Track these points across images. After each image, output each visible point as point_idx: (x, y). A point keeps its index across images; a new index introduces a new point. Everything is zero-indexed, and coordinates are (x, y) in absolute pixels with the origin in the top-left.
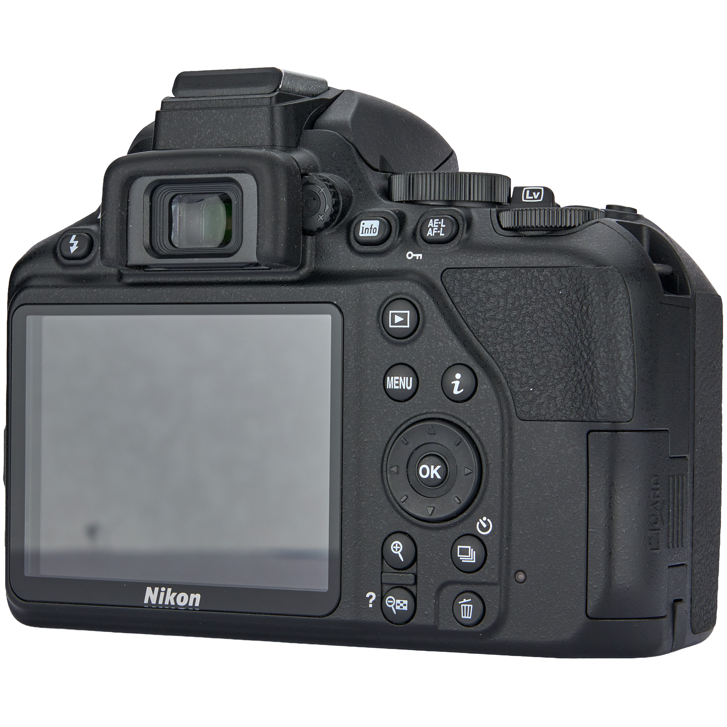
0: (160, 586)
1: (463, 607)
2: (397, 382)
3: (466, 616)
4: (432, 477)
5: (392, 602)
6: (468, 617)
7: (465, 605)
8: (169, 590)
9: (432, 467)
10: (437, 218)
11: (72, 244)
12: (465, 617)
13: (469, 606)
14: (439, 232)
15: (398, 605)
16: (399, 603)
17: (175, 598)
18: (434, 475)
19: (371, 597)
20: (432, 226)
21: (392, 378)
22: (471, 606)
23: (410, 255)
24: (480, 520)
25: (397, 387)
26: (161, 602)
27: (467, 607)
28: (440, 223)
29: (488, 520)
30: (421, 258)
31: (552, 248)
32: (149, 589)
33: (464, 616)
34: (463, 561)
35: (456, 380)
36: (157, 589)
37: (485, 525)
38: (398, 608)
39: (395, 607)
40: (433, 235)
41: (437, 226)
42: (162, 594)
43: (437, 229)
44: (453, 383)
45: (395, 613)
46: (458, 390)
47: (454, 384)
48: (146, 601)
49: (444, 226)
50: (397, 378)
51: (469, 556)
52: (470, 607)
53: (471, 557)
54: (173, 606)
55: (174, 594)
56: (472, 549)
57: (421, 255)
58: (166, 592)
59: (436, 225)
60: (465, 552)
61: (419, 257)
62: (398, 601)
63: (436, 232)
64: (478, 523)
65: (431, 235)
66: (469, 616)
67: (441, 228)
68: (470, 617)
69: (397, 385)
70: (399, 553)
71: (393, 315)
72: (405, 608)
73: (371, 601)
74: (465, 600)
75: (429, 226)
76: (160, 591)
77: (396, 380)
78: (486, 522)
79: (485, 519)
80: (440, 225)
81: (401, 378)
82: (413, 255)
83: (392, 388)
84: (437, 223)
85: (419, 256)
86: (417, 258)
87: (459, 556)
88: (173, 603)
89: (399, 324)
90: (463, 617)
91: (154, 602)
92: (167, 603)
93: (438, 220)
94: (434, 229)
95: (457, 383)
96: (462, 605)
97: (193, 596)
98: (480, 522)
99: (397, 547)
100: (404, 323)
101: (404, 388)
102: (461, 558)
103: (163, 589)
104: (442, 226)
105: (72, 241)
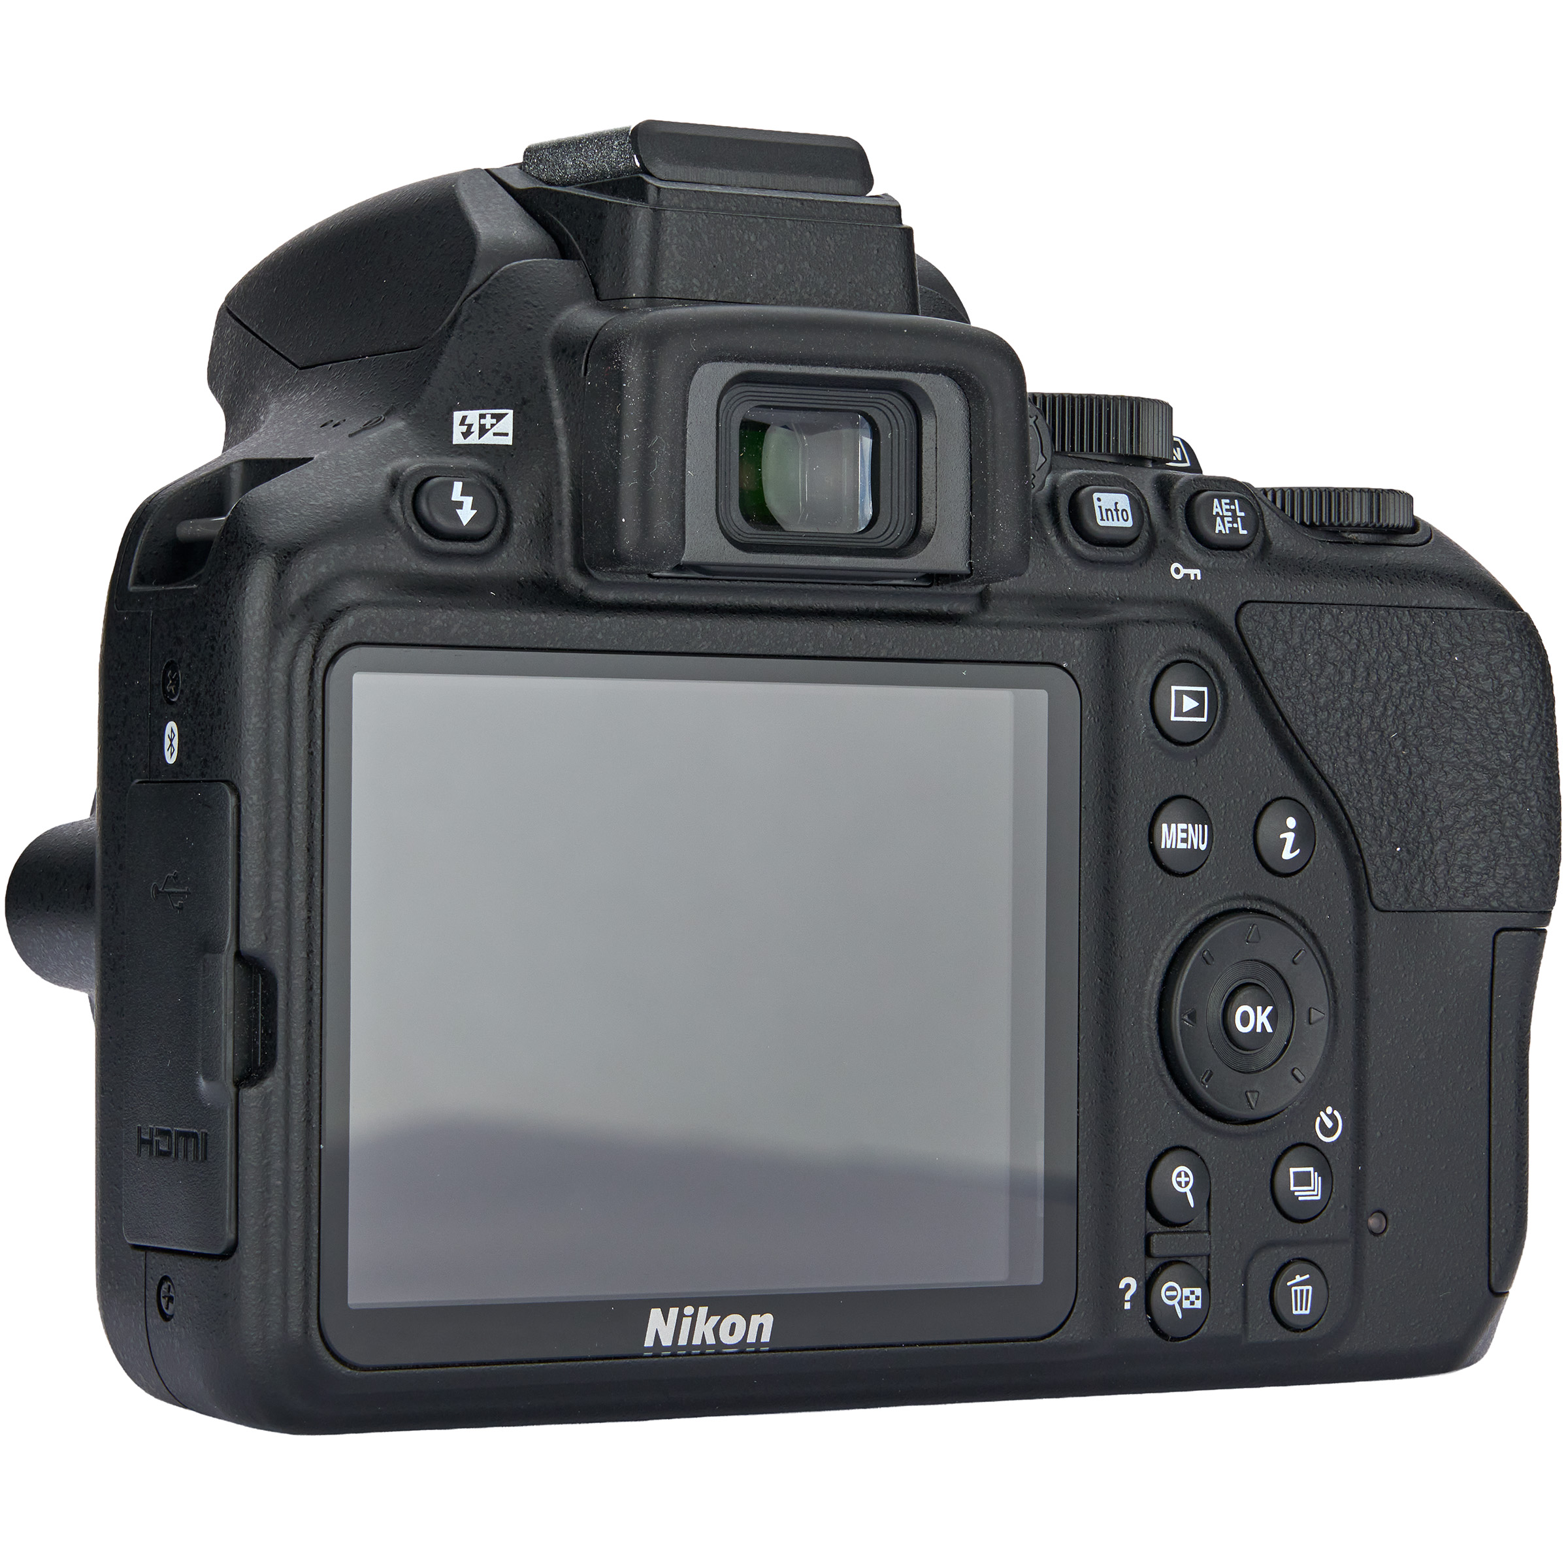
0: (681, 1303)
1: (1296, 1291)
2: (1184, 835)
3: (1301, 1309)
4: (1259, 1030)
5: (1174, 1293)
6: (1304, 1312)
7: (1299, 1288)
8: (703, 1310)
9: (1259, 1009)
10: (1225, 497)
11: (460, 505)
12: (1299, 1312)
13: (1305, 1288)
14: (1235, 525)
15: (1187, 1298)
16: (1189, 1294)
17: (716, 1330)
18: (1263, 1025)
19: (1128, 1286)
20: (1221, 514)
21: (1173, 826)
22: (1310, 1288)
23: (1177, 571)
24: (1322, 1114)
25: (1183, 846)
26: (683, 1341)
27: (1302, 1291)
28: (1233, 507)
29: (1336, 1113)
30: (1199, 578)
31: (1425, 571)
32: (656, 1314)
33: (1296, 1310)
34: (1300, 1198)
35: (1289, 830)
36: (674, 1312)
37: (1329, 1124)
38: (1186, 1304)
39: (1180, 1303)
40: (1228, 532)
41: (1230, 514)
42: (687, 1322)
43: (1230, 519)
44: (1282, 836)
45: (1180, 1316)
46: (1292, 851)
47: (1285, 839)
48: (649, 1342)
49: (1243, 514)
50: (1184, 826)
51: (1312, 1188)
52: (1308, 1291)
53: (1314, 1190)
54: (711, 1346)
55: (714, 1319)
56: (1316, 1173)
57: (1198, 572)
58: (694, 1317)
59: (1227, 510)
60: (1303, 1180)
61: (1196, 575)
62: (1187, 1291)
63: (1231, 525)
64: (1318, 1119)
65: (1224, 532)
66: (1306, 1309)
67: (1239, 519)
68: (1308, 1312)
69: (1184, 840)
70: (1187, 1190)
71: (1179, 694)
72: (1198, 1304)
73: (1128, 1296)
74: (1298, 1278)
75: (1214, 513)
76: (681, 1316)
77: (1183, 831)
78: (1332, 1117)
79: (1329, 1110)
80: (1234, 511)
81: (1190, 825)
82: (1183, 571)
83: (1173, 847)
84: (1228, 507)
85: (1195, 573)
86: (1192, 578)
87: (1292, 1188)
88: (711, 1340)
89: (1189, 714)
90: (1295, 1312)
91: (667, 1341)
92: (697, 1341)
93: (1228, 501)
94: (1226, 519)
95: (1290, 837)
96: (1293, 1289)
97: (756, 1319)
98: (1321, 1118)
99: (1183, 1179)
100: (1197, 712)
101: (1196, 847)
102: (1296, 1194)
103: (689, 1310)
104: (1239, 514)
105: (456, 495)
